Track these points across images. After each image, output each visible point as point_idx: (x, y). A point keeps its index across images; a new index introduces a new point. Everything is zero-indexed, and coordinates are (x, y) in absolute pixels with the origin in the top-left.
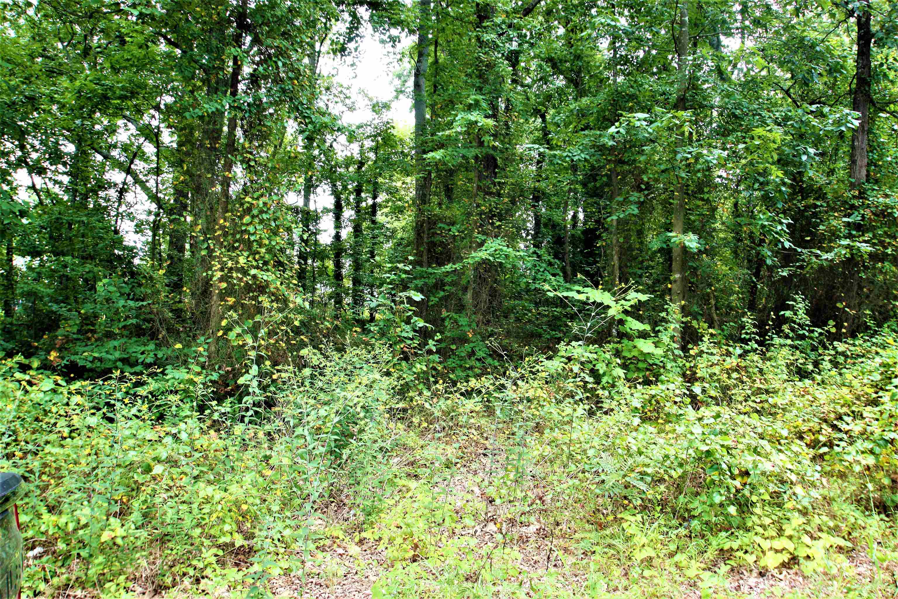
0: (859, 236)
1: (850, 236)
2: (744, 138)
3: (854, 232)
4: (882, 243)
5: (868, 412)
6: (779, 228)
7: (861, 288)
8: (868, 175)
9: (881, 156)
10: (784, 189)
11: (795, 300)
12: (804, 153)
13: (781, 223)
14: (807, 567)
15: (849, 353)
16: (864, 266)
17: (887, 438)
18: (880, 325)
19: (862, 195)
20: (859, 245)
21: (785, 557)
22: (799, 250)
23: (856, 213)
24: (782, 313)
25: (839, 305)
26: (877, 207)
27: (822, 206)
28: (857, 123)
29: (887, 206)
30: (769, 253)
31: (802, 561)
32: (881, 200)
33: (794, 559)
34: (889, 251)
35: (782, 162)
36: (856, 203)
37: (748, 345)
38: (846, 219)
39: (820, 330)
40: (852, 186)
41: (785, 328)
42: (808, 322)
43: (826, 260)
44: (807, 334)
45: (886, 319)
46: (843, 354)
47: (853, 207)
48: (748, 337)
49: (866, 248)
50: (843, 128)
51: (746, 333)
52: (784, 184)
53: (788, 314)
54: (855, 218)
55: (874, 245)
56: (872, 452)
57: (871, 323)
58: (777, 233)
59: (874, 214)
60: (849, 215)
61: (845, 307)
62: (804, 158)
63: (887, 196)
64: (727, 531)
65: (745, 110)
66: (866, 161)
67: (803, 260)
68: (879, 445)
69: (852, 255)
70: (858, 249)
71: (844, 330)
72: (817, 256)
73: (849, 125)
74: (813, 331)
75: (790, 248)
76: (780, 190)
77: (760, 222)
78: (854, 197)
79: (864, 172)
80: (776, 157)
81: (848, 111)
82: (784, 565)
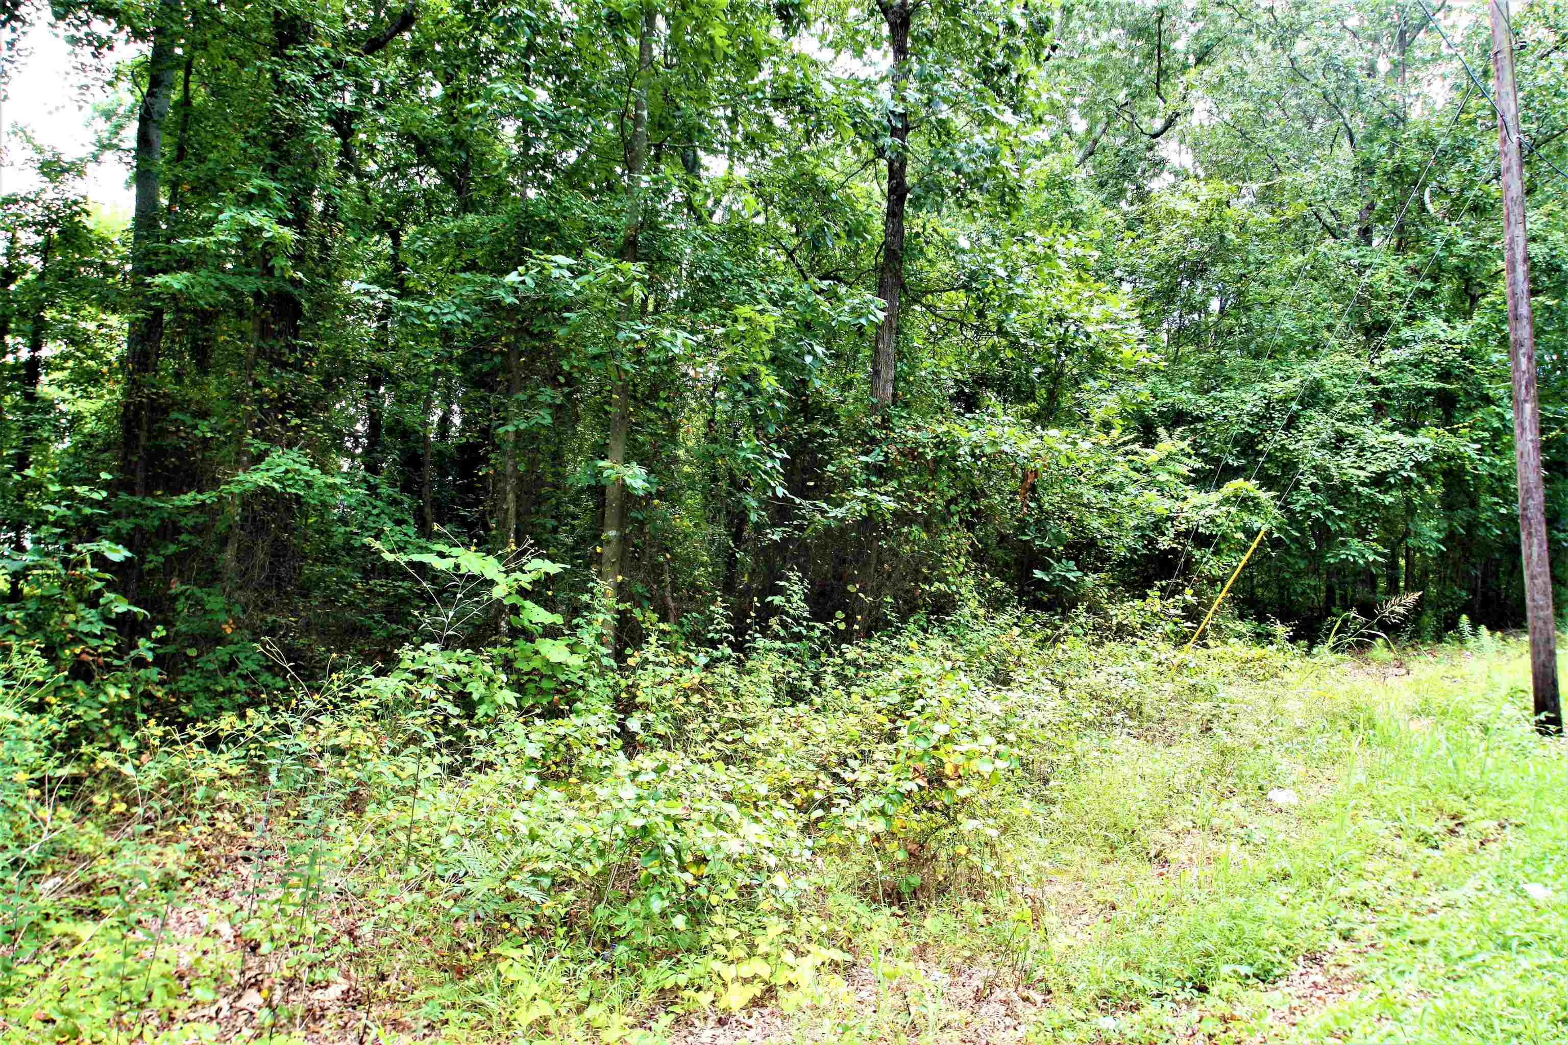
0: (879, 486)
1: (868, 484)
2: (723, 317)
3: (874, 479)
4: (909, 497)
5: (881, 752)
6: (769, 464)
7: (881, 562)
8: (894, 395)
9: (913, 368)
10: (778, 404)
11: (788, 579)
12: (809, 353)
13: (773, 458)
14: (788, 1001)
15: (861, 662)
16: (885, 530)
17: (902, 790)
18: (904, 620)
19: (886, 425)
20: (880, 498)
21: (757, 989)
22: (798, 501)
23: (878, 450)
24: (769, 599)
25: (851, 588)
26: (905, 443)
27: (831, 435)
28: (881, 316)
29: (917, 443)
30: (755, 504)
31: (782, 992)
32: (910, 433)
33: (770, 991)
34: (918, 509)
35: (778, 362)
36: (878, 434)
37: (717, 649)
38: (863, 458)
39: (822, 627)
40: (874, 409)
41: (773, 622)
42: (806, 614)
43: (835, 517)
44: (804, 632)
45: (912, 610)
46: (854, 663)
47: (873, 440)
48: (717, 636)
49: (889, 504)
50: (863, 321)
51: (717, 632)
52: (780, 397)
53: (778, 600)
54: (875, 457)
55: (899, 499)
56: (883, 812)
57: (892, 616)
58: (765, 472)
59: (901, 453)
60: (866, 453)
61: (859, 590)
62: (809, 359)
63: (918, 428)
64: (669, 956)
65: (726, 273)
66: (892, 373)
67: (803, 517)
68: (891, 802)
69: (870, 512)
70: (878, 504)
71: (856, 627)
72: (823, 512)
73: (871, 317)
74: (813, 628)
75: (785, 498)
76: (773, 406)
77: (742, 454)
78: (876, 425)
79: (890, 390)
80: (768, 354)
81: (869, 297)
82: (756, 1002)
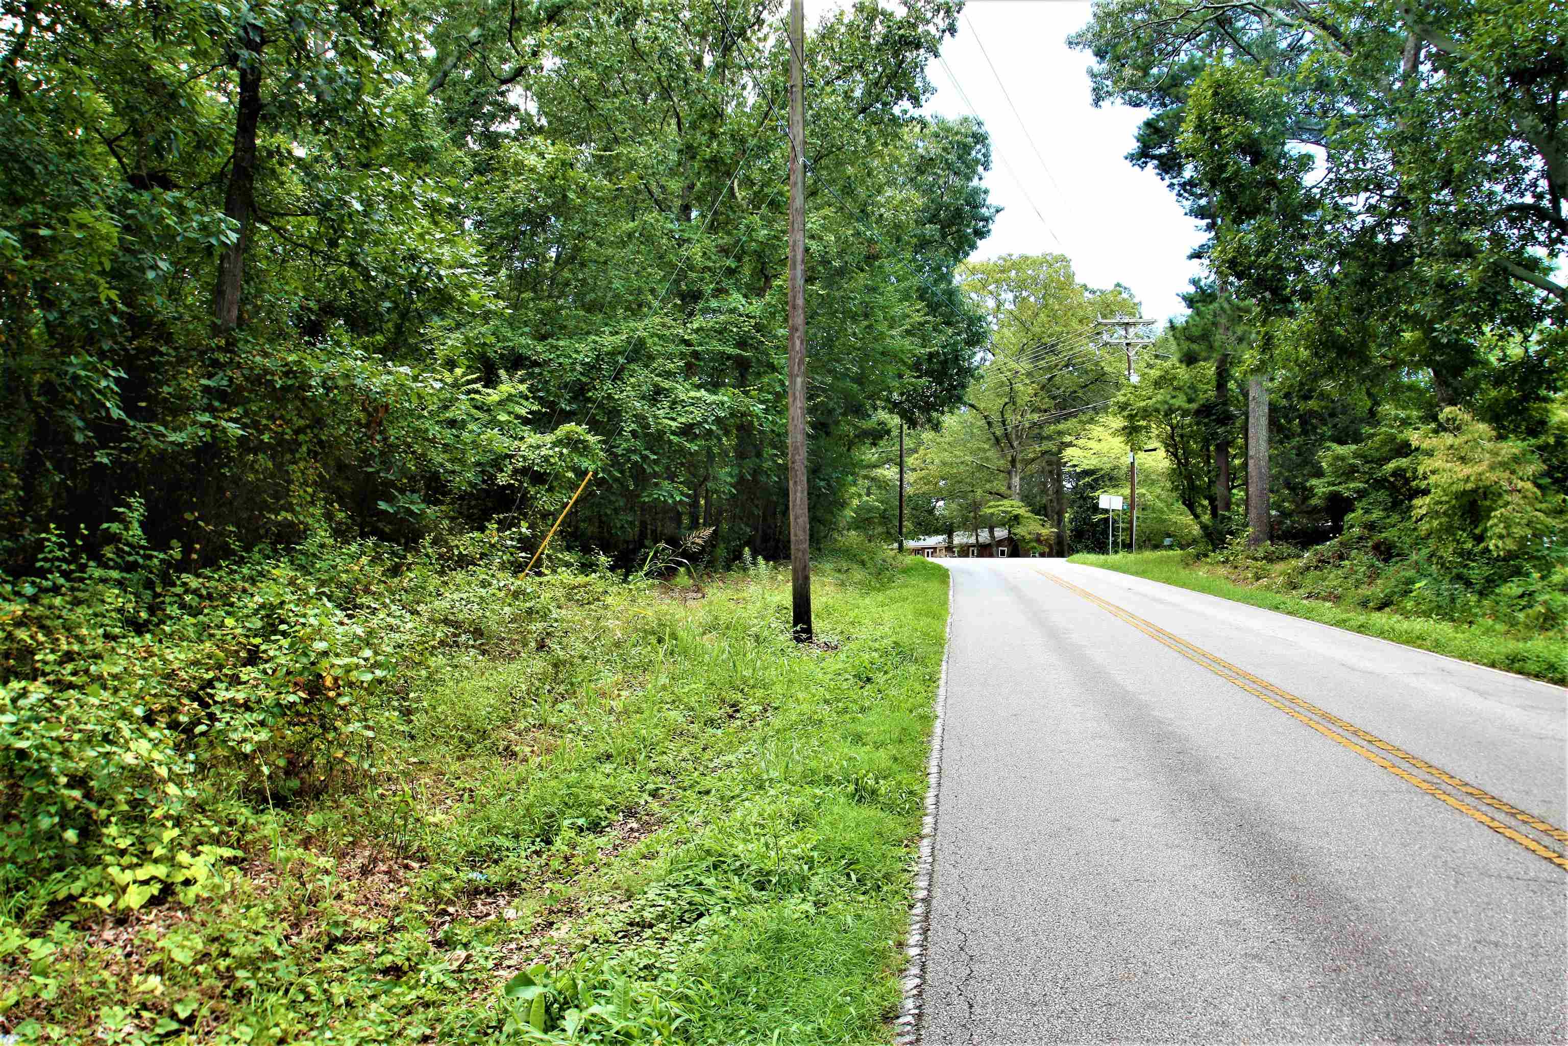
0: (224, 411)
1: (210, 409)
2: (50, 217)
3: (217, 404)
4: (255, 425)
5: (248, 673)
6: (104, 383)
7: (221, 490)
8: (240, 317)
9: (259, 293)
10: (115, 320)
11: (129, 507)
12: (151, 267)
13: (107, 376)
14: (189, 896)
15: (204, 592)
16: (227, 457)
17: (284, 702)
18: (248, 549)
19: (230, 346)
20: (223, 423)
21: (155, 889)
22: (131, 423)
23: (221, 374)
24: (105, 525)
25: (188, 516)
26: (251, 369)
27: (168, 355)
28: (234, 237)
29: (266, 371)
30: (80, 424)
31: (178, 888)
32: (258, 359)
33: (168, 889)
34: (266, 438)
35: (116, 275)
36: (222, 358)
37: (47, 579)
38: (204, 382)
39: (162, 556)
40: (216, 331)
41: (108, 552)
42: (143, 542)
43: (172, 443)
44: (141, 561)
45: (259, 539)
46: (195, 592)
47: (215, 363)
48: (48, 565)
49: (234, 430)
50: (213, 241)
51: (45, 560)
52: (115, 311)
53: (115, 527)
54: (218, 381)
55: (244, 427)
56: (262, 723)
57: (235, 545)
58: (99, 391)
59: (247, 379)
60: (210, 376)
61: (199, 518)
62: (151, 275)
63: (266, 355)
64: (60, 869)
65: (51, 168)
66: (239, 294)
67: (134, 440)
68: (273, 715)
69: (214, 437)
70: (224, 430)
71: (195, 556)
72: (158, 436)
73: (223, 239)
74: (150, 557)
75: (120, 421)
76: (108, 321)
77: (71, 370)
78: (219, 348)
79: (235, 313)
80: (108, 266)
81: (221, 215)
82: (154, 902)
